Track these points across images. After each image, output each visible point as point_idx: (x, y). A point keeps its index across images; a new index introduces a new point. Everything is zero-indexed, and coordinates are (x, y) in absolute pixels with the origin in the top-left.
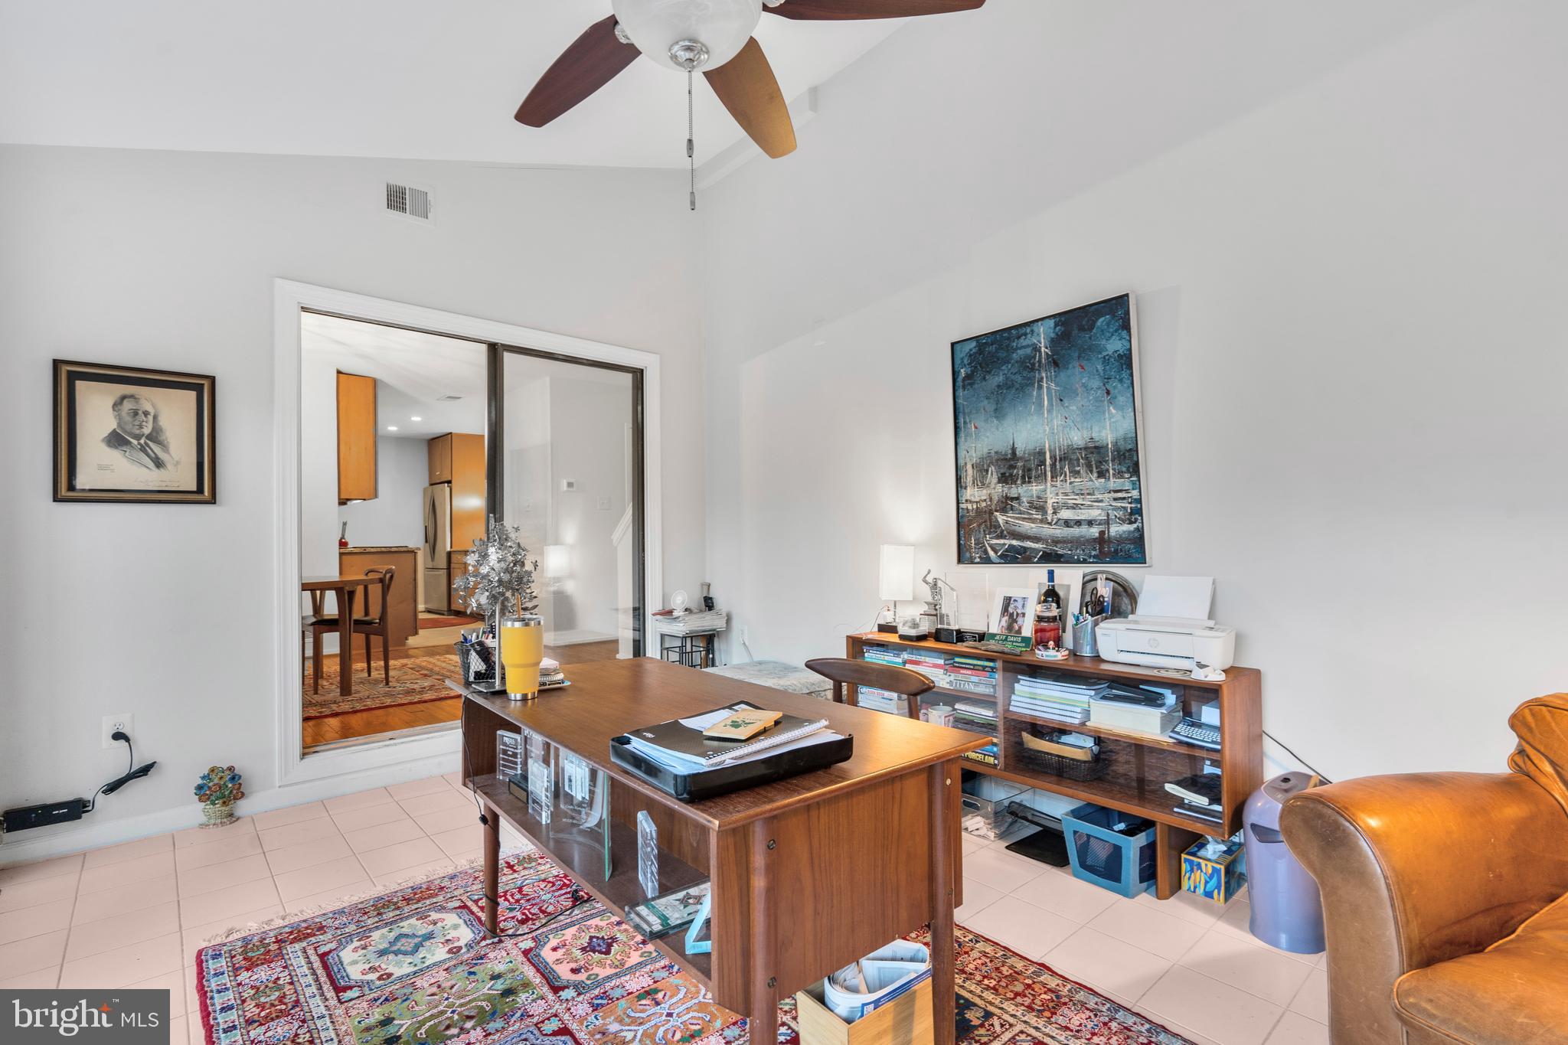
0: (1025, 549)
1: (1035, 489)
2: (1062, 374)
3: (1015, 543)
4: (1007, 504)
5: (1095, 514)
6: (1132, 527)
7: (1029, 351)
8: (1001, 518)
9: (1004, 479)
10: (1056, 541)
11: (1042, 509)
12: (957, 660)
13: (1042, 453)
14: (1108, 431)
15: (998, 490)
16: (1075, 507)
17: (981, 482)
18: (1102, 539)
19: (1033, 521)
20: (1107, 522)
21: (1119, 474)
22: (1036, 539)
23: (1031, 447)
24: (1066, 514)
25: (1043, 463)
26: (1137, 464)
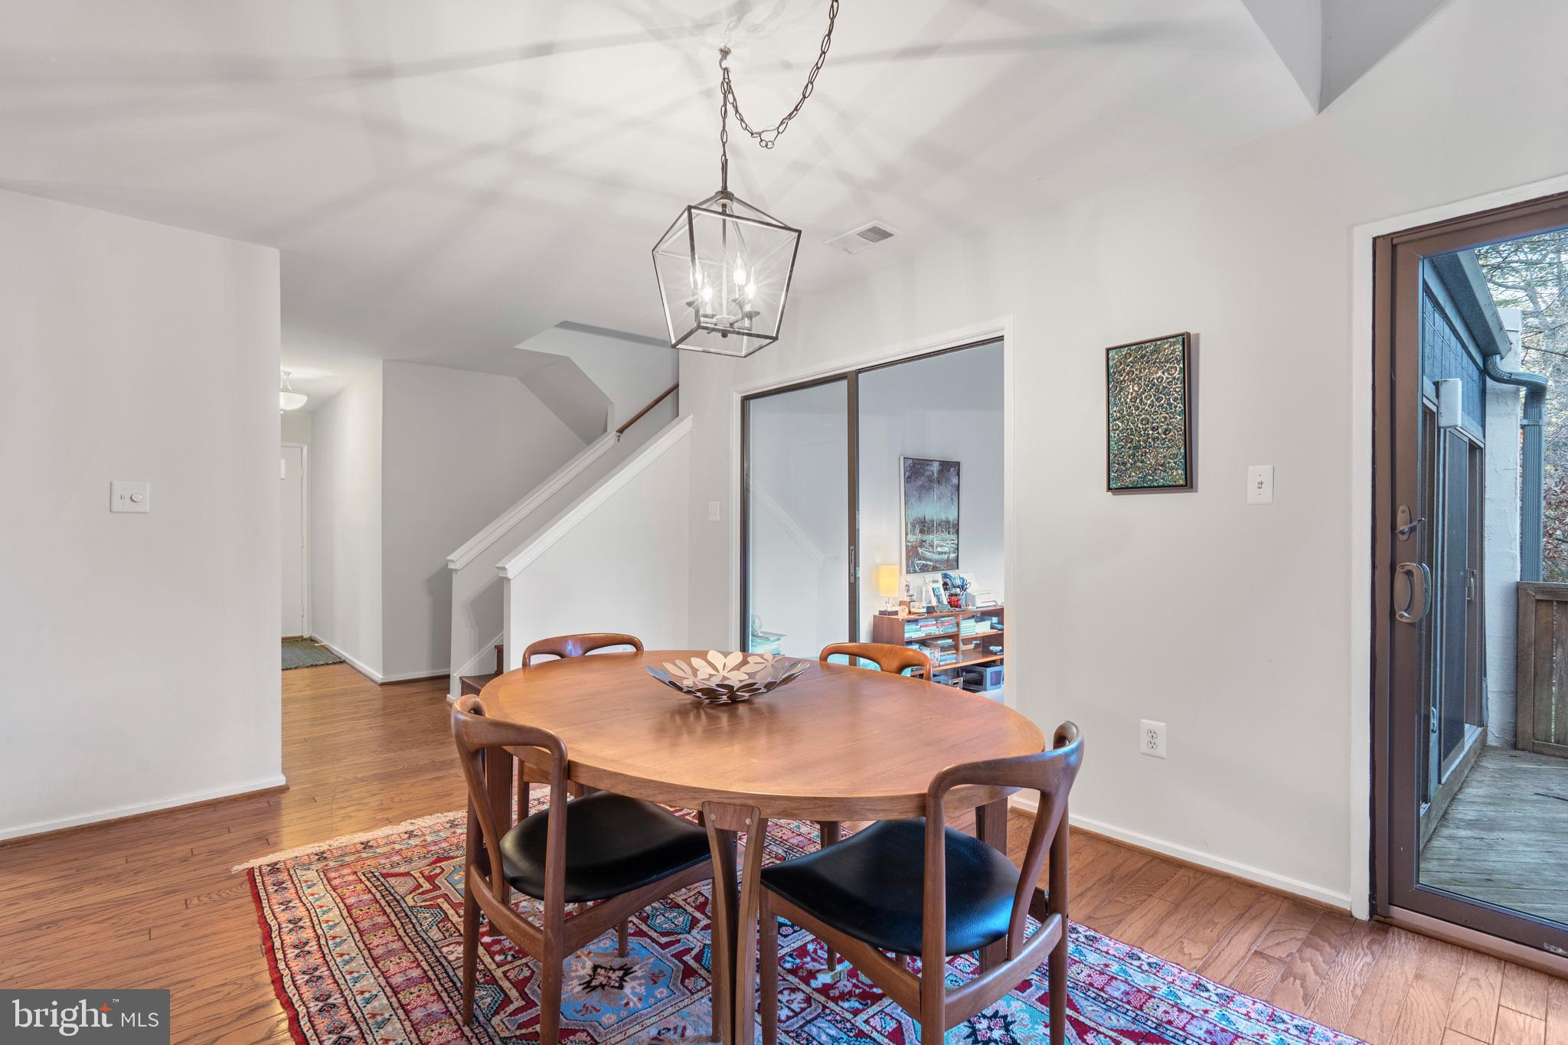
0: (927, 565)
1: (931, 537)
2: (941, 487)
3: (924, 562)
4: (922, 543)
5: (946, 549)
6: (954, 555)
7: (931, 473)
8: (920, 550)
9: (922, 532)
10: (936, 561)
11: (932, 546)
12: (942, 619)
13: (933, 521)
14: (952, 516)
15: (920, 536)
16: (941, 546)
17: (913, 532)
18: (948, 560)
19: (930, 552)
20: (949, 553)
21: (953, 534)
22: (930, 560)
23: (930, 518)
24: (939, 549)
25: (933, 526)
26: (958, 530)
